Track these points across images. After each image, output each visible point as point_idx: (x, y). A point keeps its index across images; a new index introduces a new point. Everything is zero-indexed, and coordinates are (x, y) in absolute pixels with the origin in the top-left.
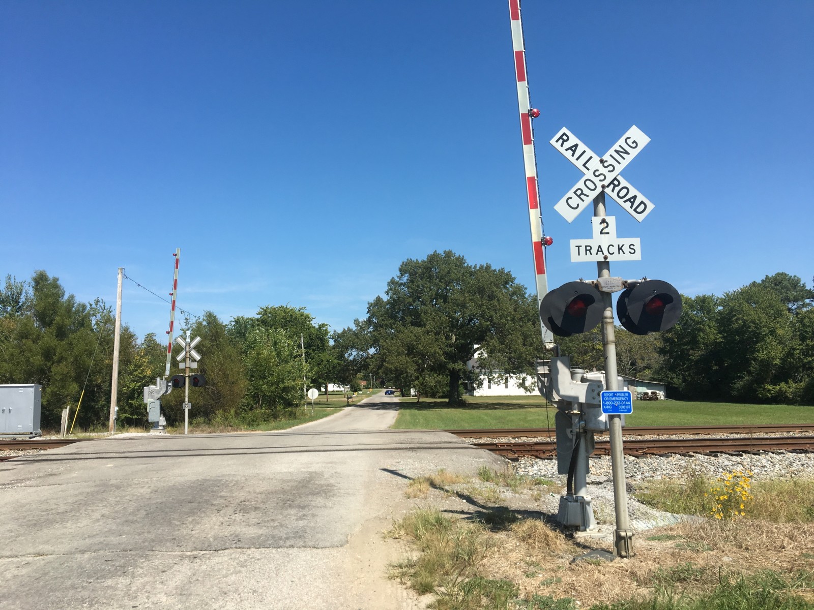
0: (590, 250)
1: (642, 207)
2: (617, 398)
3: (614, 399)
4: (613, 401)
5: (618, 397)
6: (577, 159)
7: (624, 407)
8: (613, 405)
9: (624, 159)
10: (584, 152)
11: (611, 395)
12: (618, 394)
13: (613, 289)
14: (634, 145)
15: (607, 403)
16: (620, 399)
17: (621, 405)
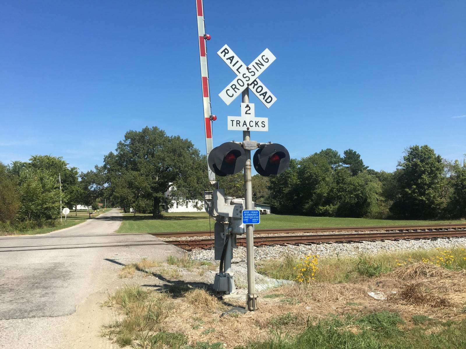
0: (239, 123)
1: (270, 99)
2: (251, 215)
3: (249, 215)
4: (249, 216)
5: (252, 213)
6: (233, 66)
7: (255, 220)
8: (249, 219)
9: (261, 68)
10: (238, 62)
11: (248, 212)
12: (252, 212)
13: (252, 148)
14: (267, 61)
15: (246, 217)
16: (253, 215)
17: (253, 218)
